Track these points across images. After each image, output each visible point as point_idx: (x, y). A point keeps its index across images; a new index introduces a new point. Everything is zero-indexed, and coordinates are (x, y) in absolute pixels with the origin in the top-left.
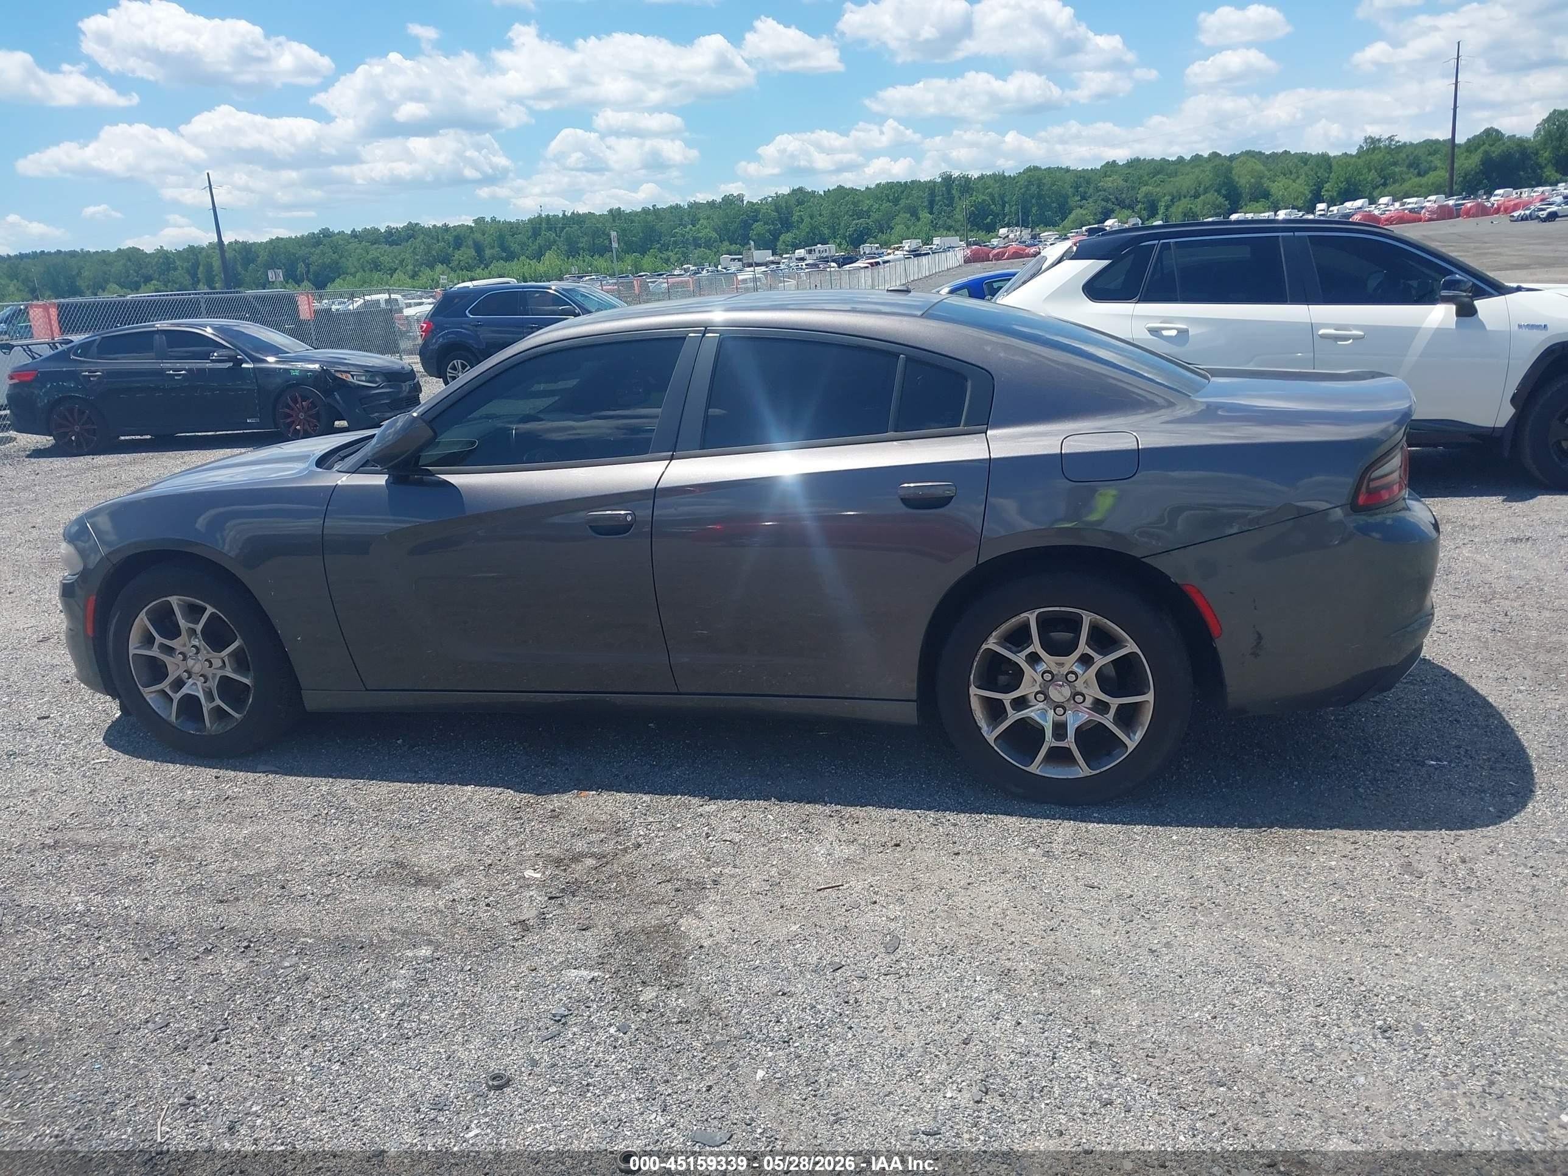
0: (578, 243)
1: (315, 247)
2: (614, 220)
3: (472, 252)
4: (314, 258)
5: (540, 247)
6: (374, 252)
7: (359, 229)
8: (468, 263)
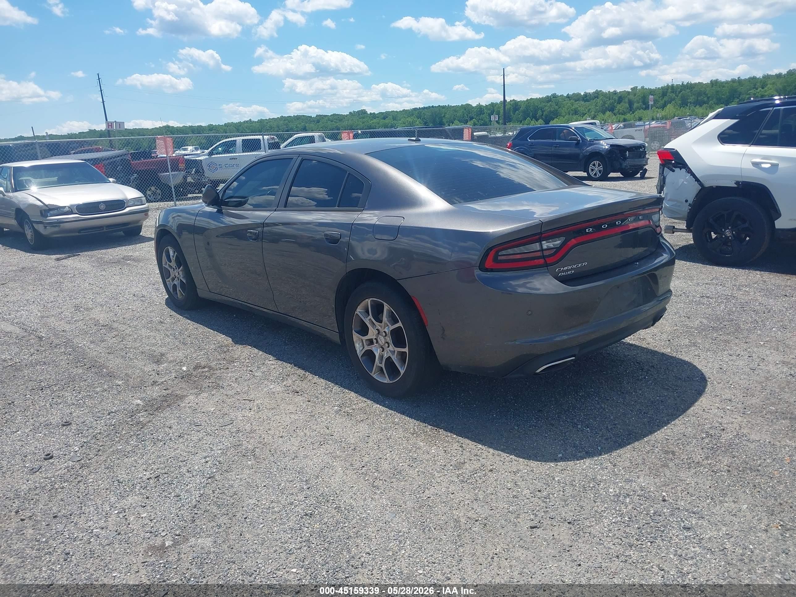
0: (688, 99)
1: (547, 102)
2: (712, 86)
3: (627, 105)
4: (547, 108)
5: (665, 102)
6: (576, 105)
7: (571, 93)
8: (623, 111)
